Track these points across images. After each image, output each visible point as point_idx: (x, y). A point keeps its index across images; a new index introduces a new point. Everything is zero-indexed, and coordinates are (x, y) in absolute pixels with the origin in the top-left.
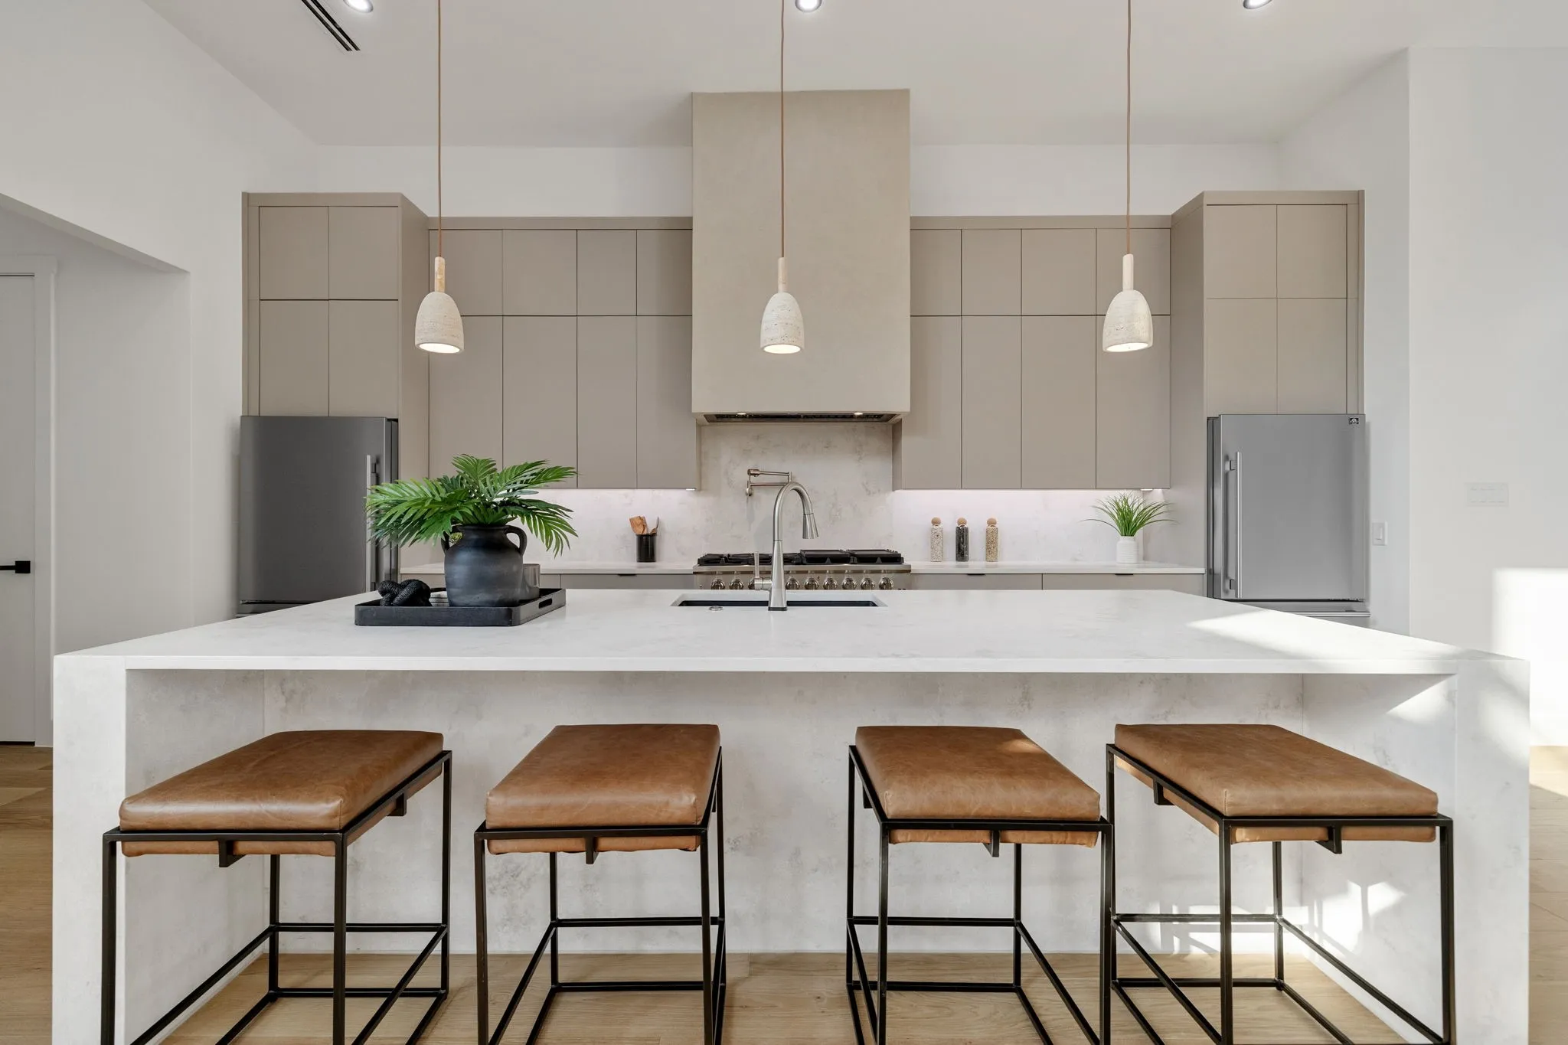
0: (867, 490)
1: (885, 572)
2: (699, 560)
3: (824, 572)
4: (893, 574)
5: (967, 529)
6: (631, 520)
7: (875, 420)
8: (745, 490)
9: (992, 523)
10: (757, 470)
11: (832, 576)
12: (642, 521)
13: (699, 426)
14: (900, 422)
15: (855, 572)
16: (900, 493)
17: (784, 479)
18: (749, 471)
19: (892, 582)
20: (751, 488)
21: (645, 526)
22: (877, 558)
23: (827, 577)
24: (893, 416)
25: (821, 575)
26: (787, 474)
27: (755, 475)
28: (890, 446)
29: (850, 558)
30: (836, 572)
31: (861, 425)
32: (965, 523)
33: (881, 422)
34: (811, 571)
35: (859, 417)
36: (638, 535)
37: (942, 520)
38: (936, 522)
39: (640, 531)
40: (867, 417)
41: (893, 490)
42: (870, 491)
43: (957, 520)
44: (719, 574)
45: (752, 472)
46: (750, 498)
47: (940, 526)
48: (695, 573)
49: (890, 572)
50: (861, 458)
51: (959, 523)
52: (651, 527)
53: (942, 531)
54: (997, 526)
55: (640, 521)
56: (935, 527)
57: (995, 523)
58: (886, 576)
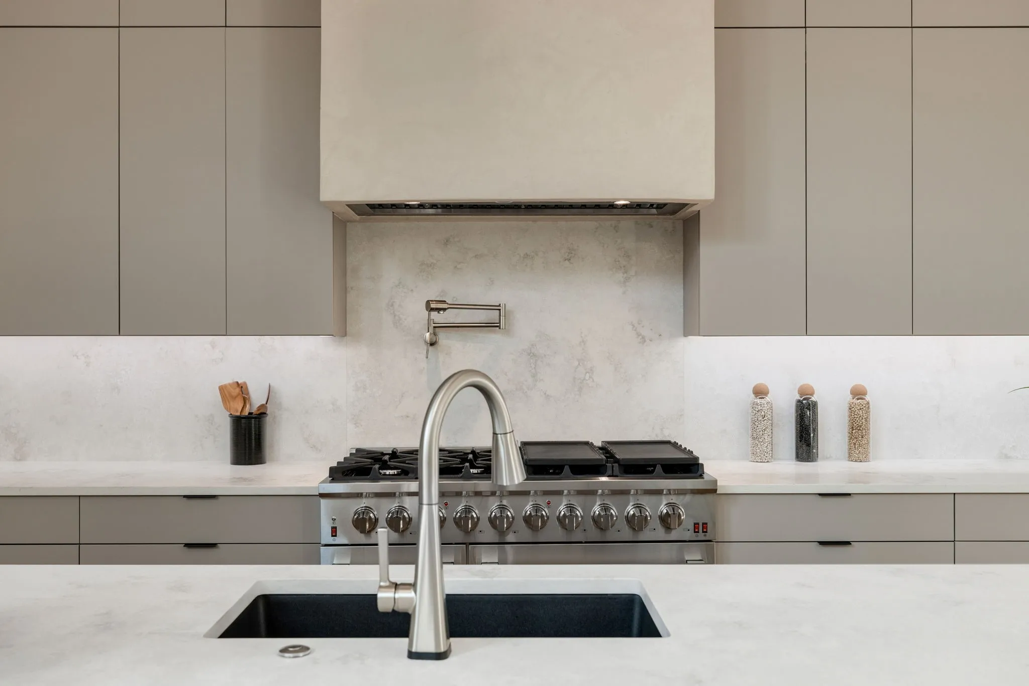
0: (639, 335)
1: (669, 492)
2: (332, 469)
3: (559, 493)
4: (688, 498)
5: (815, 404)
6: (222, 389)
7: (654, 211)
8: (422, 336)
9: (858, 393)
10: (444, 302)
11: (575, 501)
12: (242, 390)
13: (340, 224)
14: (695, 218)
15: (616, 493)
16: (696, 342)
17: (493, 316)
18: (428, 303)
19: (682, 511)
20: (435, 334)
21: (246, 400)
22: (654, 466)
23: (565, 502)
24: (683, 206)
25: (553, 499)
26: (497, 308)
27: (438, 310)
28: (680, 257)
29: (605, 466)
30: (580, 493)
31: (628, 222)
32: (812, 394)
33: (664, 214)
34: (536, 492)
35: (625, 206)
36: (231, 415)
37: (771, 388)
38: (760, 392)
39: (237, 408)
40: (636, 207)
41: (686, 334)
42: (643, 338)
43: (798, 387)
44: (366, 497)
45: (433, 306)
46: (431, 348)
47: (768, 399)
48: (323, 496)
49: (681, 492)
50: (627, 280)
51: (801, 394)
52: (257, 399)
53: (771, 408)
54: (868, 398)
55: (238, 390)
56: (759, 401)
57: (865, 394)
58: (674, 499)
